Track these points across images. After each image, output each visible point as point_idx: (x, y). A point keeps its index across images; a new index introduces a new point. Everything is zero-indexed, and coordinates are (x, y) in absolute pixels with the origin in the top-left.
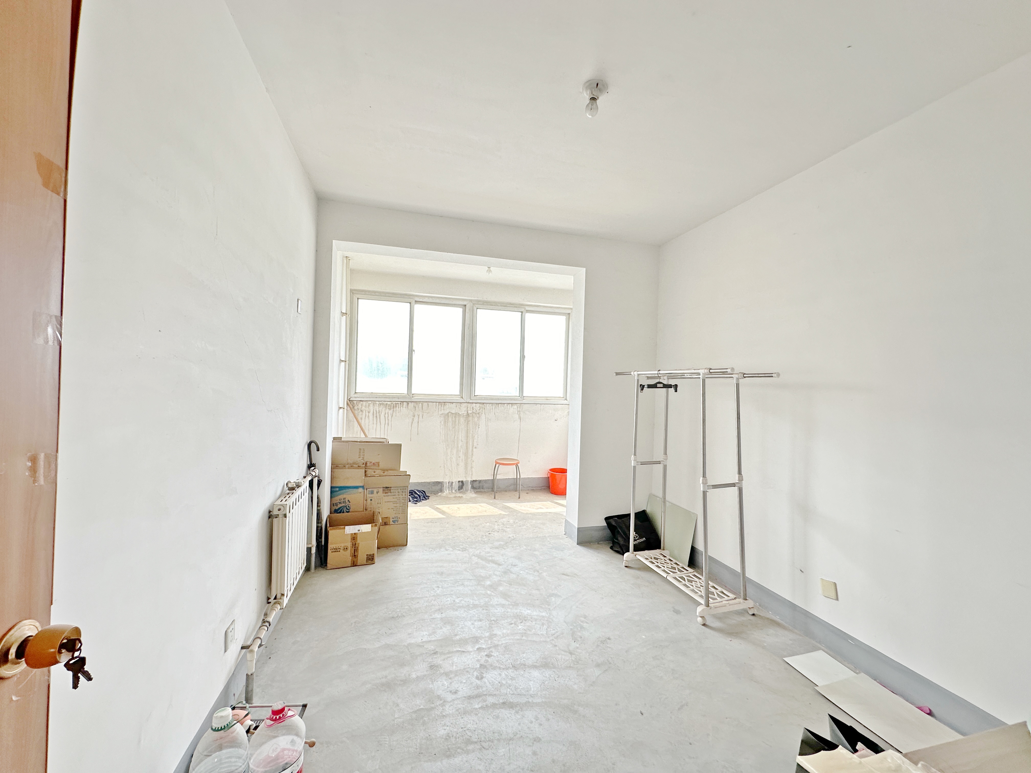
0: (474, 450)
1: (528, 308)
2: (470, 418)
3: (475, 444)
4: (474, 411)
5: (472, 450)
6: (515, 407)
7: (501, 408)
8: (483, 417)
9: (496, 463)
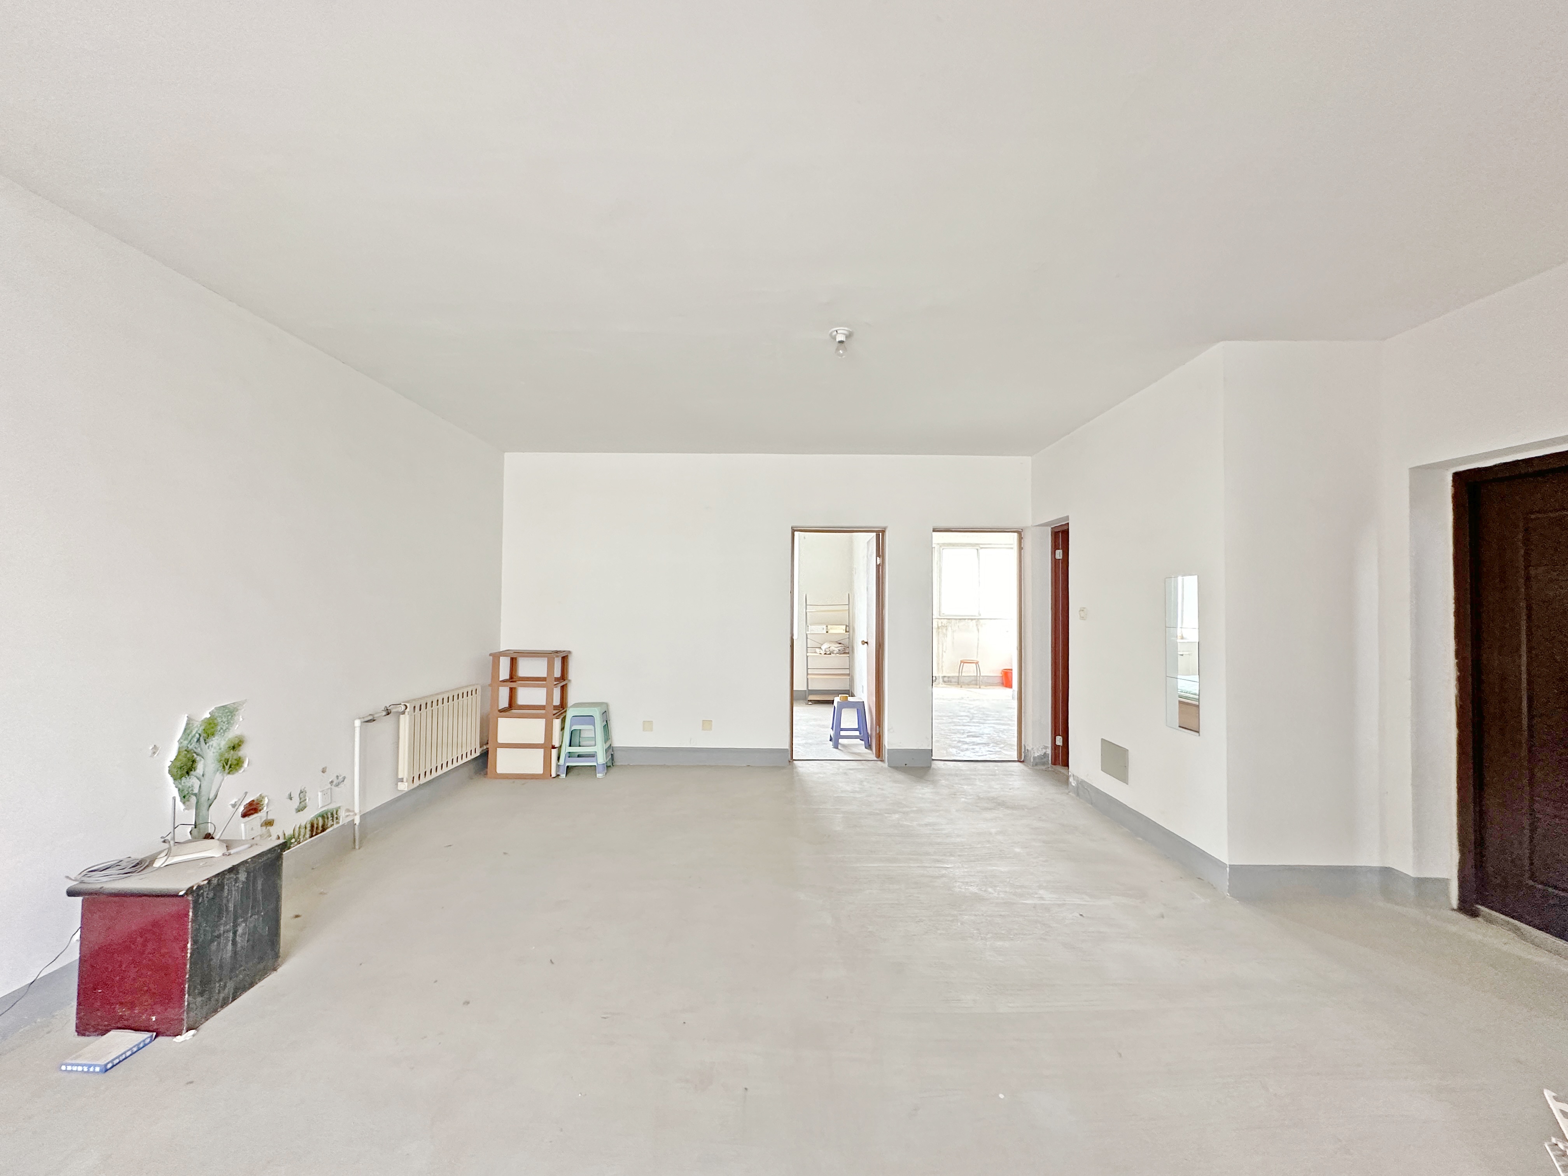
0: (944, 653)
1: (981, 546)
2: (940, 630)
3: (944, 650)
4: (943, 625)
5: (942, 654)
6: (974, 621)
7: (963, 622)
8: (949, 628)
9: (961, 662)
